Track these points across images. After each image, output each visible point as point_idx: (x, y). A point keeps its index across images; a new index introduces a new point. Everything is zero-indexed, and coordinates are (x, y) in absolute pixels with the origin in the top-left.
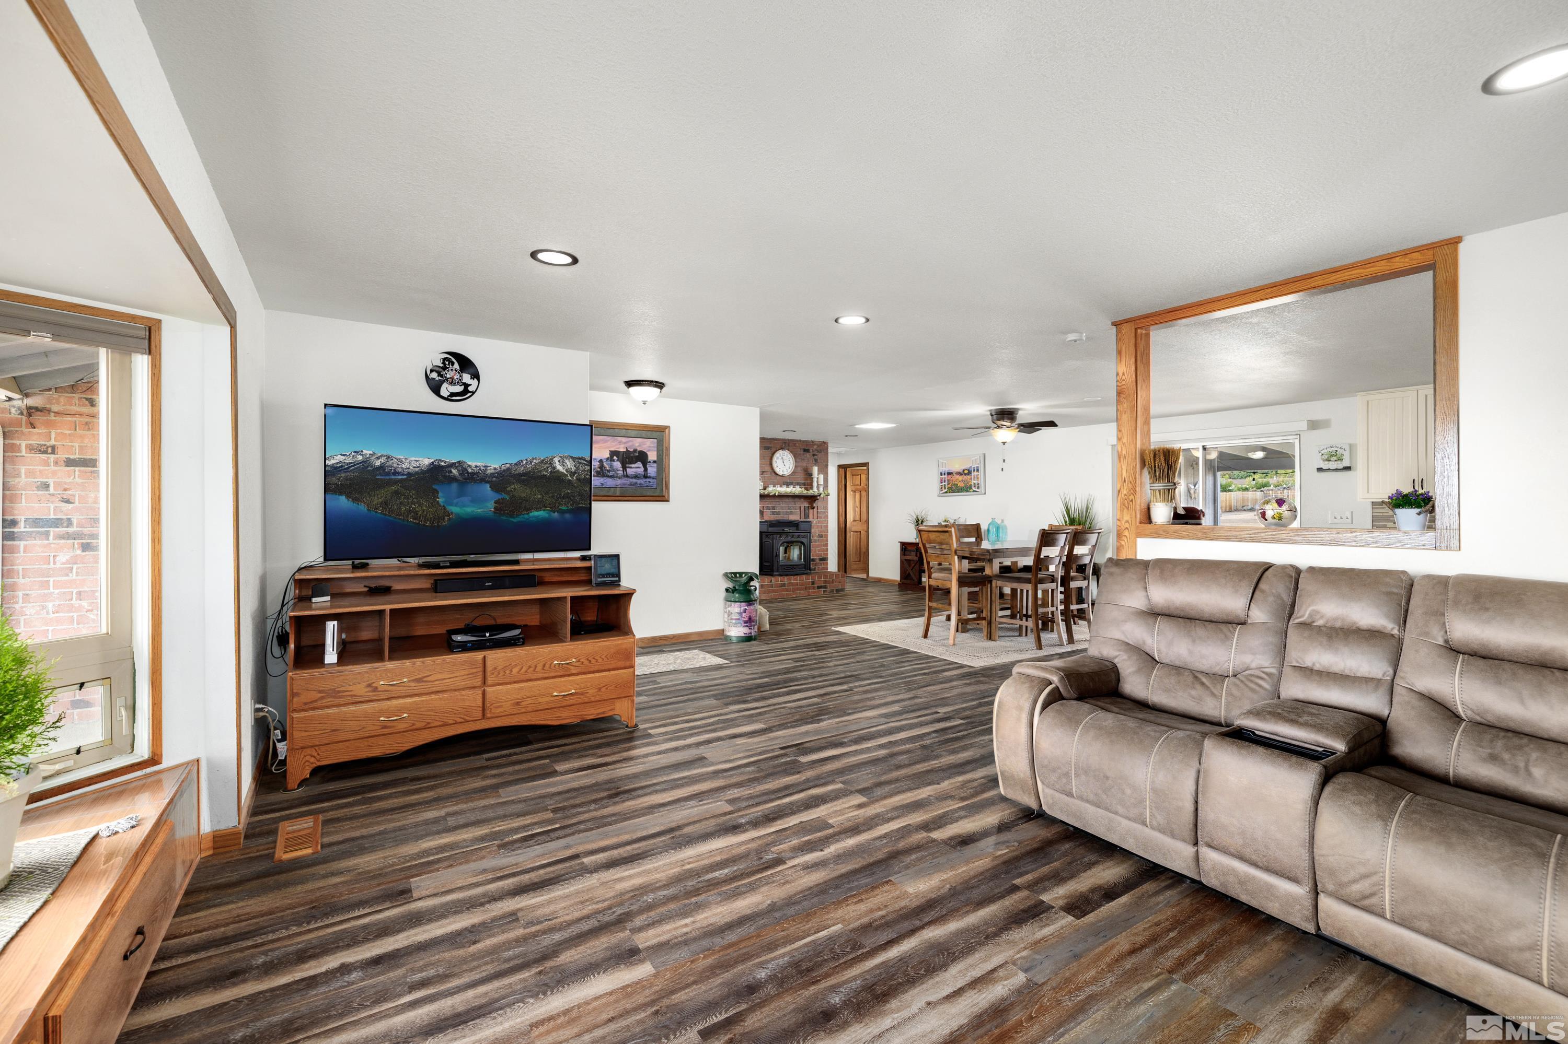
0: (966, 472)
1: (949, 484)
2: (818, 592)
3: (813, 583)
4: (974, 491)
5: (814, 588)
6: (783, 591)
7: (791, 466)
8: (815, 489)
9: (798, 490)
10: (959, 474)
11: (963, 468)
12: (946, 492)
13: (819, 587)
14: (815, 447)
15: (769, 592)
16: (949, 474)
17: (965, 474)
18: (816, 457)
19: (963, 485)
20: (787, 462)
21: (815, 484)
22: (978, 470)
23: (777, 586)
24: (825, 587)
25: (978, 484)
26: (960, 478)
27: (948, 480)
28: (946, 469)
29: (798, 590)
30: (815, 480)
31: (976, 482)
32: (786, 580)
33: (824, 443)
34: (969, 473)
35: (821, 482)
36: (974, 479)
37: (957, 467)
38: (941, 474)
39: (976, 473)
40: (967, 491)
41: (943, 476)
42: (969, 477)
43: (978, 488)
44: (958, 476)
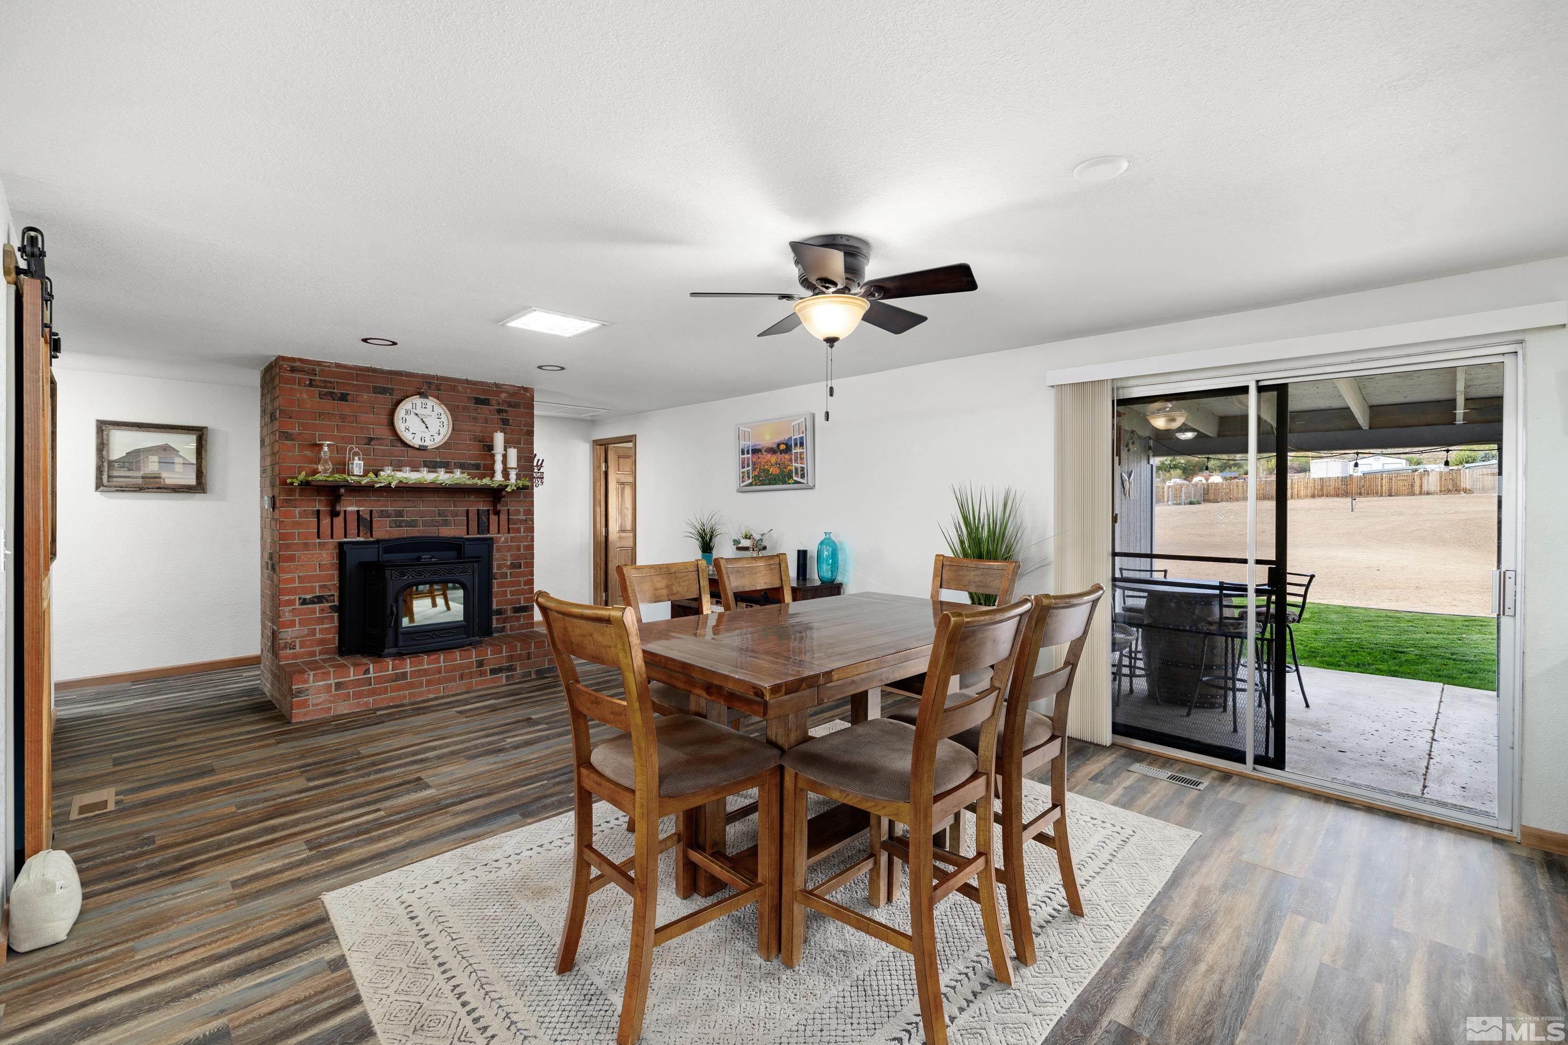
0: (783, 447)
1: (754, 469)
2: (492, 680)
3: (480, 664)
4: (796, 482)
5: (482, 674)
6: (400, 688)
7: (444, 431)
8: (499, 477)
9: (458, 477)
10: (772, 451)
11: (778, 440)
12: (750, 485)
13: (493, 672)
14: (503, 396)
15: (358, 695)
16: (756, 451)
17: (781, 452)
18: (504, 416)
19: (778, 471)
20: (434, 424)
21: (499, 467)
22: (802, 445)
23: (378, 680)
24: (511, 669)
25: (803, 469)
26: (774, 459)
27: (754, 463)
28: (749, 443)
29: (439, 682)
30: (499, 458)
31: (799, 465)
32: (408, 666)
33: (526, 389)
34: (788, 449)
35: (513, 462)
36: (796, 461)
37: (768, 439)
38: (743, 453)
39: (798, 450)
40: (785, 483)
41: (746, 456)
42: (787, 456)
43: (803, 476)
44: (769, 455)
